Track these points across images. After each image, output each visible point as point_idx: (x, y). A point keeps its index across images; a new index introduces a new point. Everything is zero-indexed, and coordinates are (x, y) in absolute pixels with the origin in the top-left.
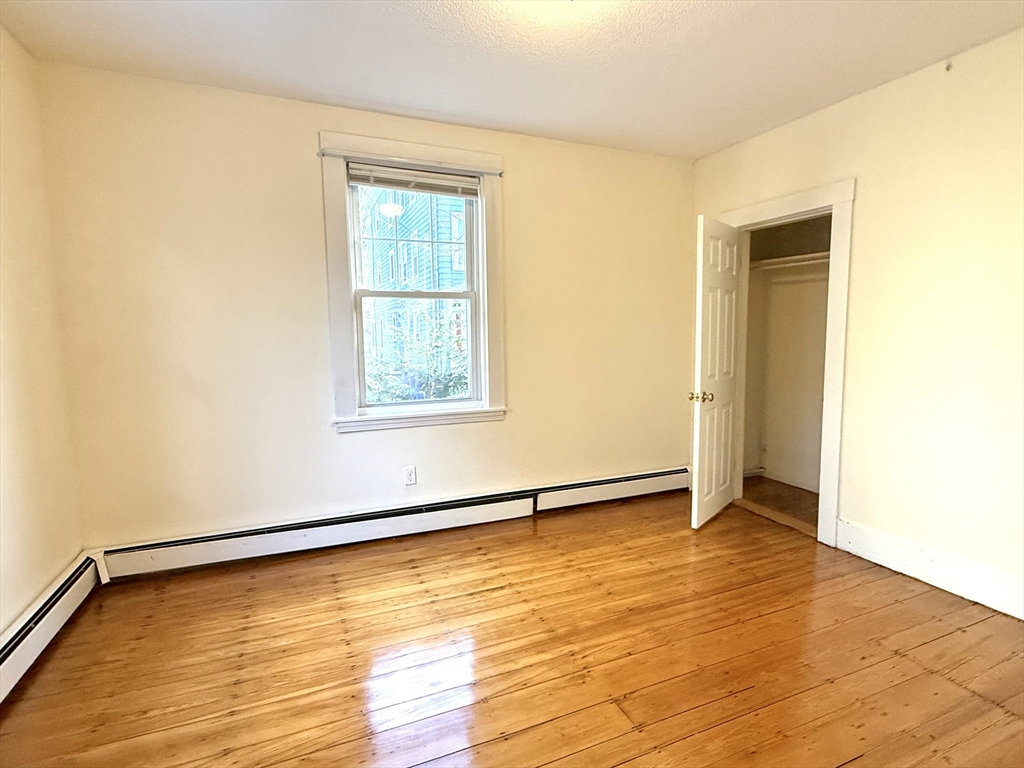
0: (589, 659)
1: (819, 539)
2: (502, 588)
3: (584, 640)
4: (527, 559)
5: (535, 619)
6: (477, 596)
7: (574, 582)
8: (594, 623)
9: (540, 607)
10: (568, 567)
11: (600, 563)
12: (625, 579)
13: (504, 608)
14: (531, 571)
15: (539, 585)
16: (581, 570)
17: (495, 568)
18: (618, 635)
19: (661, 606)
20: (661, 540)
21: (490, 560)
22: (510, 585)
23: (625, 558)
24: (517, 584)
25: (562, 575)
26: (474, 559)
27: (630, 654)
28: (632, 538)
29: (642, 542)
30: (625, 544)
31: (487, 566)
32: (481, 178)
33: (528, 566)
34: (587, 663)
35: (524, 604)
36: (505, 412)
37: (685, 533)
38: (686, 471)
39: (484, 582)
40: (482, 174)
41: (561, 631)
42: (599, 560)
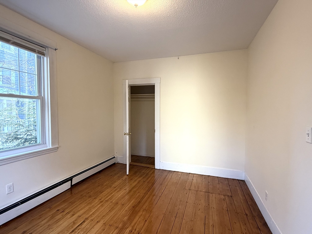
0: (137, 230)
1: (156, 168)
2: (84, 222)
3: (130, 225)
4: (84, 206)
5: (107, 226)
6: (76, 231)
7: (108, 206)
8: (128, 217)
9: (105, 221)
10: (102, 202)
11: (111, 196)
12: (123, 198)
13: (92, 229)
14: (90, 210)
15: (98, 213)
16: (107, 201)
17: (73, 215)
18: (138, 217)
19: (140, 202)
20: (121, 181)
21: (68, 213)
22: (87, 219)
23: (117, 191)
24: (89, 217)
25: (102, 206)
26: (60, 216)
27: (146, 221)
28: (113, 183)
29: (116, 184)
30: (112, 186)
31: (69, 216)
32: (47, 49)
33: (87, 208)
34: (138, 231)
35: (99, 224)
36: (58, 147)
37: (126, 177)
38: (114, 157)
39: (74, 223)
40: (47, 47)
41: (120, 225)
42: (109, 195)
